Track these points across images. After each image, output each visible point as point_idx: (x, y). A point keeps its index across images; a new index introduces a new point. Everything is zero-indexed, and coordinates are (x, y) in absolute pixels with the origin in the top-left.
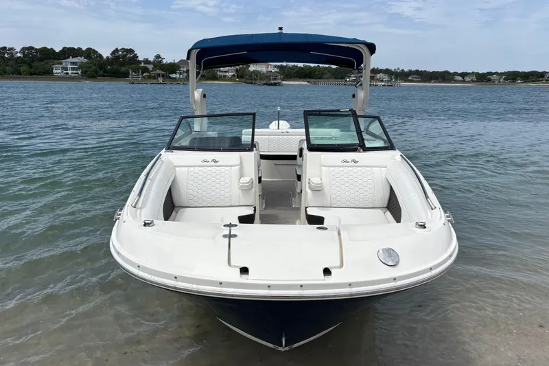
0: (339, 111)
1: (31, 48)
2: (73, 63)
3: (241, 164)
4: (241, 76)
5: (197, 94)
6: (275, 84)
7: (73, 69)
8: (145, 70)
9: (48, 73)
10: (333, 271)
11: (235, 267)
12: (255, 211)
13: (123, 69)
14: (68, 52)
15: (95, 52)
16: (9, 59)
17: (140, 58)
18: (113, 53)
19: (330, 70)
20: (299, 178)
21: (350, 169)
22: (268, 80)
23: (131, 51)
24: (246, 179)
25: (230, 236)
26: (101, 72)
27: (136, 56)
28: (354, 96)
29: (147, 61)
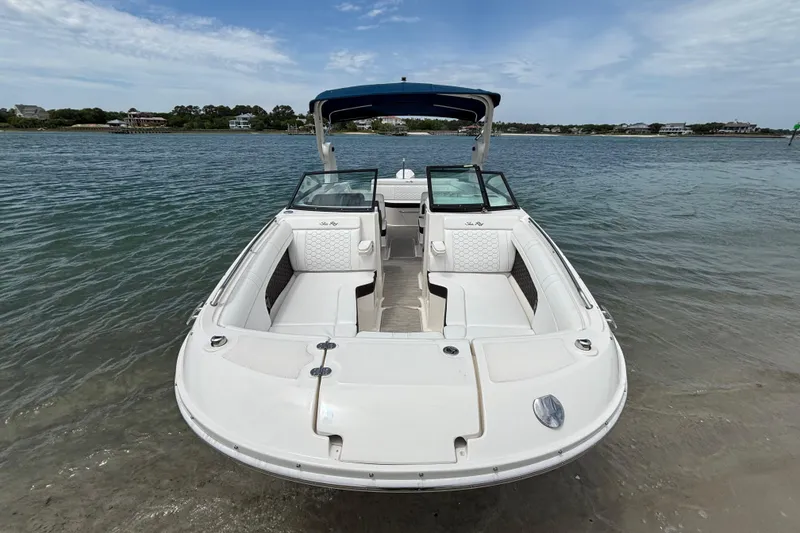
0: (462, 167)
1: (211, 107)
2: (244, 119)
3: (361, 227)
4: (375, 127)
5: (325, 148)
6: (402, 135)
7: (244, 123)
8: (301, 123)
9: (225, 127)
10: (469, 441)
11: (323, 434)
12: (375, 277)
13: (282, 123)
14: (241, 110)
15: (261, 109)
16: (195, 116)
17: (296, 114)
18: (275, 110)
19: (445, 122)
20: (422, 230)
21: (474, 231)
22: (397, 132)
23: (288, 108)
24: (366, 244)
25: (320, 372)
26: (266, 126)
27: (292, 112)
28: (474, 149)
29: (302, 117)
